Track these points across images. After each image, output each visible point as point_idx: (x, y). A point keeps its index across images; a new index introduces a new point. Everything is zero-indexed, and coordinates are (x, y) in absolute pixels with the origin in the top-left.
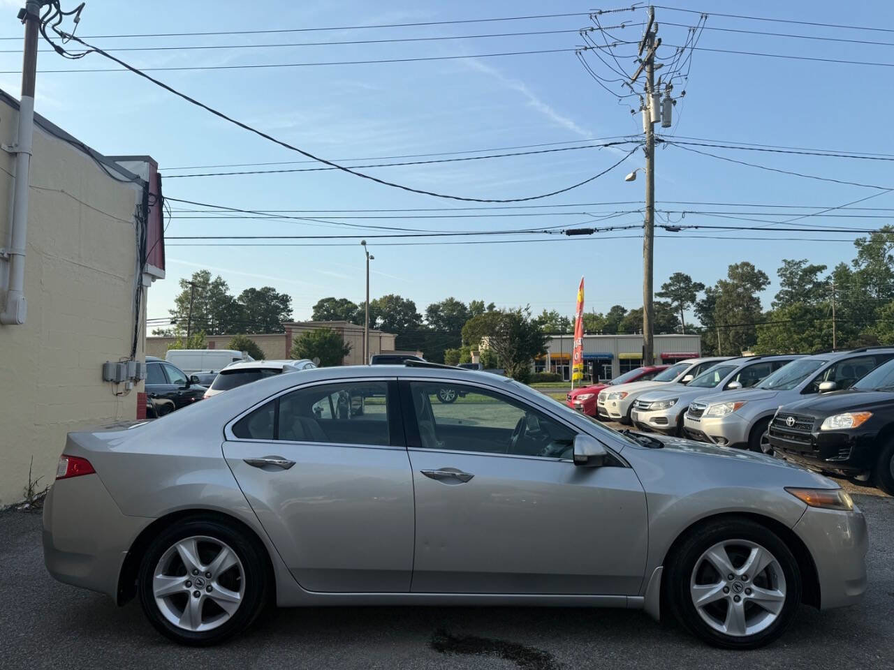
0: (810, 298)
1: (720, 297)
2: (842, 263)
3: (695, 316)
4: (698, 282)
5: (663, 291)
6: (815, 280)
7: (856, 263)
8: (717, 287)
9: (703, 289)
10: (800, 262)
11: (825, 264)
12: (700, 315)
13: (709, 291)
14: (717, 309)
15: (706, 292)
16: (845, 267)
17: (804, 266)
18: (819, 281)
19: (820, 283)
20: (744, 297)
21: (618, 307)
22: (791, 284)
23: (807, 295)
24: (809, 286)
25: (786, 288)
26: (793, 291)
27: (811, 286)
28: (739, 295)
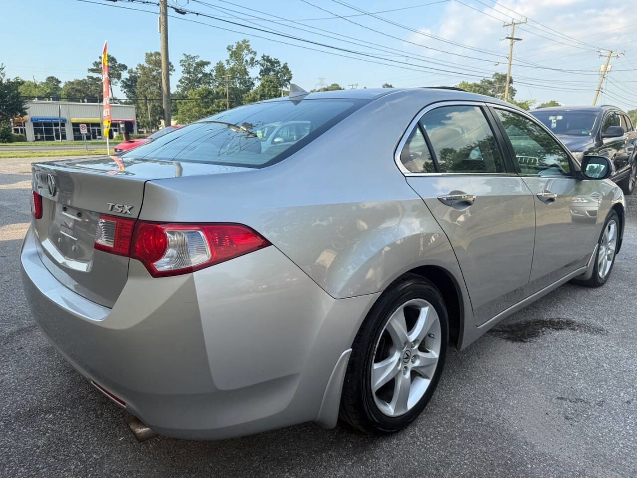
0: (200, 84)
1: (139, 77)
2: (220, 61)
3: (122, 91)
4: (122, 64)
5: (95, 68)
6: (204, 72)
7: (228, 62)
8: (137, 69)
9: (126, 69)
10: (194, 57)
11: (209, 61)
12: (125, 90)
13: (131, 72)
14: (138, 87)
15: (129, 72)
16: (222, 64)
17: (197, 60)
18: (206, 72)
19: (206, 73)
20: (158, 79)
21: (52, 78)
22: (189, 73)
23: (199, 81)
24: (200, 76)
25: (185, 75)
26: (190, 77)
27: (201, 75)
28: (154, 77)
